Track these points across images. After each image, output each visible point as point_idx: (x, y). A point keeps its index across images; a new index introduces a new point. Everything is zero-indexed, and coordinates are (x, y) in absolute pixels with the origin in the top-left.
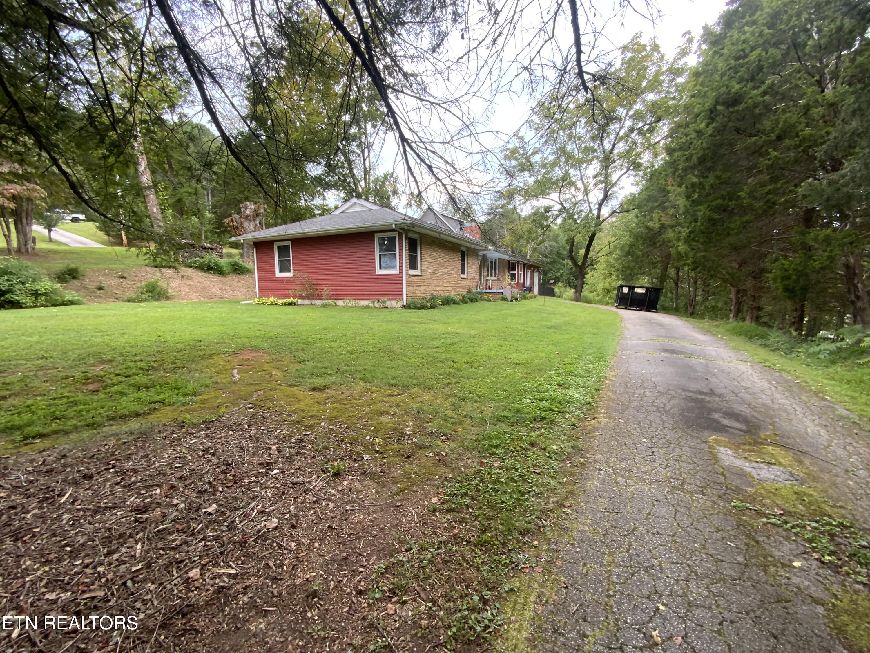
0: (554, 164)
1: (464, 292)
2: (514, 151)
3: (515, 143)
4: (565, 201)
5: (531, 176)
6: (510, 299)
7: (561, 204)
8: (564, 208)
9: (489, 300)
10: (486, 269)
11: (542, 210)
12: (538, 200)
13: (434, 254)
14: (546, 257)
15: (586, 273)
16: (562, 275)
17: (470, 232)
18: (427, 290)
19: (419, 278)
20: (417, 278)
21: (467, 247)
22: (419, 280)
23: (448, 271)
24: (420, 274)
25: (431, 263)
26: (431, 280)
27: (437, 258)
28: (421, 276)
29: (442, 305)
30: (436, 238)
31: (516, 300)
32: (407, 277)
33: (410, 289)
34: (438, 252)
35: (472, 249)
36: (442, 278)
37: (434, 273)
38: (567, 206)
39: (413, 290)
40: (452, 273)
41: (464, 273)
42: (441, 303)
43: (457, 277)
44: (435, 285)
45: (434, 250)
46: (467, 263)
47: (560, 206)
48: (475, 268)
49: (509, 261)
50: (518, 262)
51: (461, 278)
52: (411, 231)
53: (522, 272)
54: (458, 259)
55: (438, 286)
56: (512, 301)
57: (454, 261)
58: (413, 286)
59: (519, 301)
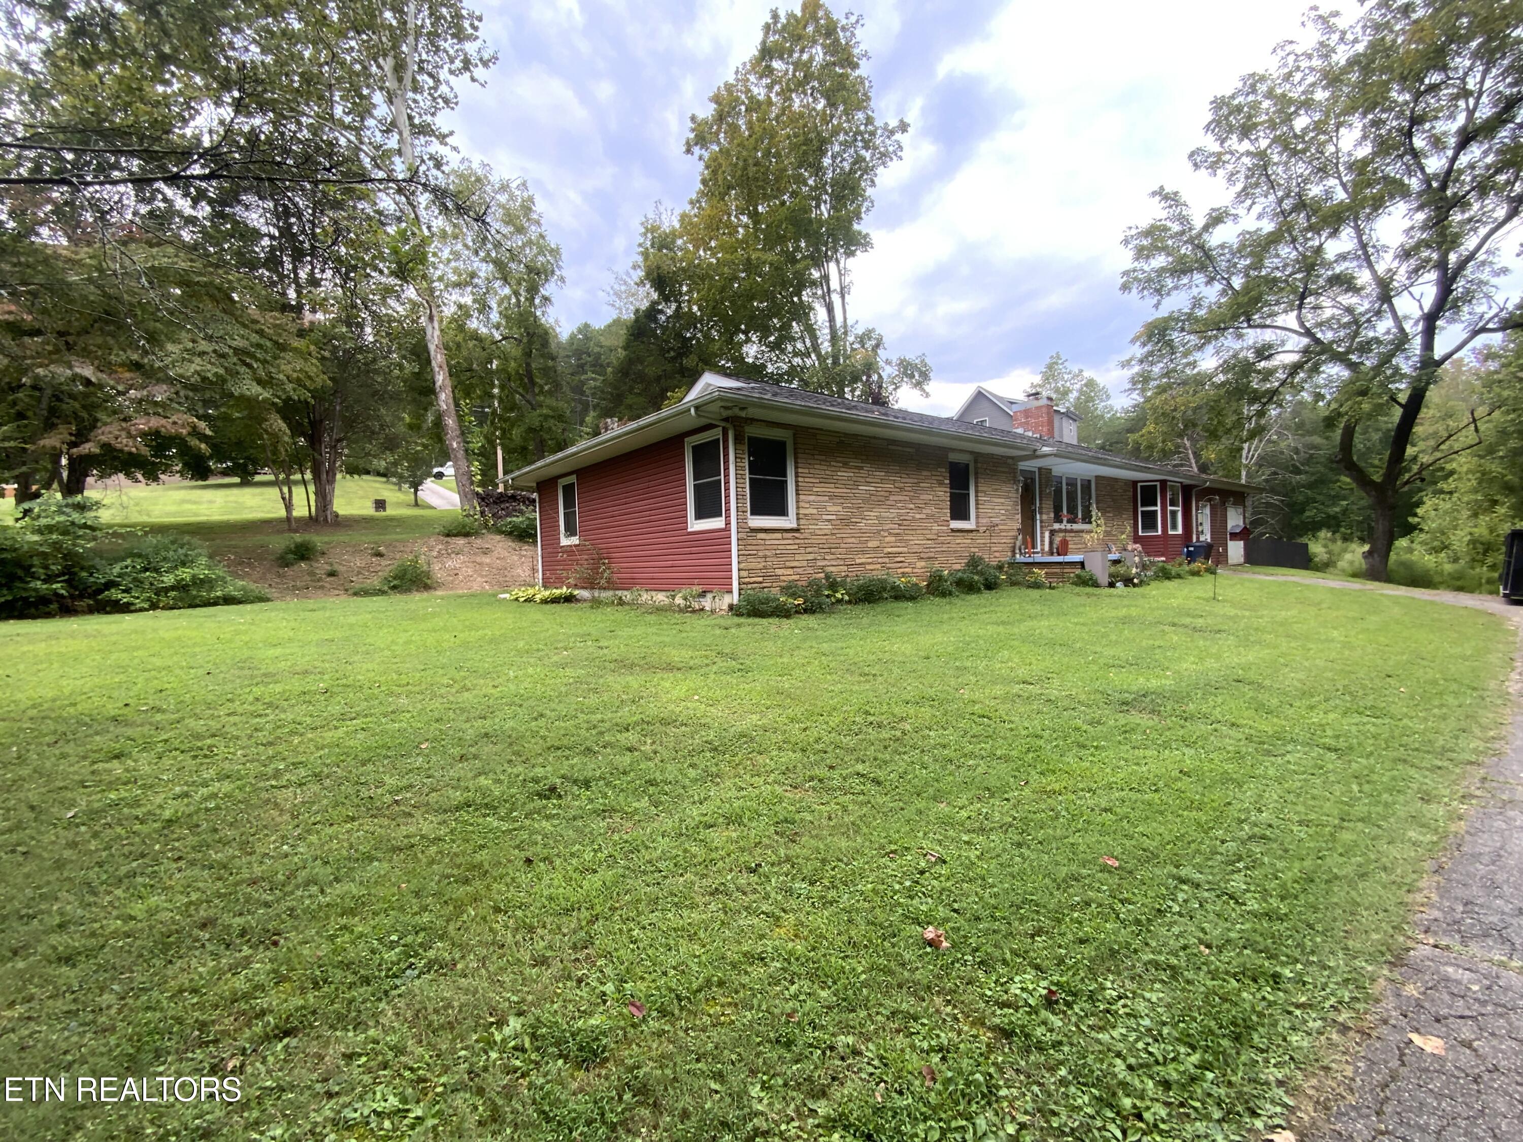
0: (1274, 239)
1: (959, 565)
2: (1155, 232)
3: (1157, 212)
4: (1320, 325)
5: (1210, 281)
6: (1104, 579)
7: (1308, 333)
8: (1318, 341)
9: (1037, 586)
10: (1049, 504)
11: (1251, 356)
12: (1240, 336)
13: (843, 474)
14: (1297, 471)
15: (1419, 503)
16: (1345, 511)
17: (1027, 423)
18: (820, 563)
19: (786, 535)
20: (779, 535)
21: (971, 453)
22: (788, 540)
23: (899, 515)
24: (794, 525)
25: (832, 497)
26: (832, 539)
27: (856, 485)
28: (797, 530)
29: (849, 602)
30: (846, 435)
31: (1128, 581)
32: (741, 535)
33: (754, 564)
34: (861, 468)
35: (991, 456)
36: (879, 532)
37: (845, 522)
38: (1326, 336)
39: (765, 568)
40: (914, 519)
41: (965, 517)
42: (846, 598)
43: (936, 528)
44: (849, 551)
45: (845, 465)
46: (977, 492)
47: (1305, 341)
48: (1007, 502)
49: (1135, 483)
50: (1163, 483)
51: (953, 530)
52: (752, 421)
53: (1179, 509)
54: (941, 483)
55: (863, 552)
56: (1112, 585)
57: (923, 488)
58: (765, 557)
59: (1135, 585)
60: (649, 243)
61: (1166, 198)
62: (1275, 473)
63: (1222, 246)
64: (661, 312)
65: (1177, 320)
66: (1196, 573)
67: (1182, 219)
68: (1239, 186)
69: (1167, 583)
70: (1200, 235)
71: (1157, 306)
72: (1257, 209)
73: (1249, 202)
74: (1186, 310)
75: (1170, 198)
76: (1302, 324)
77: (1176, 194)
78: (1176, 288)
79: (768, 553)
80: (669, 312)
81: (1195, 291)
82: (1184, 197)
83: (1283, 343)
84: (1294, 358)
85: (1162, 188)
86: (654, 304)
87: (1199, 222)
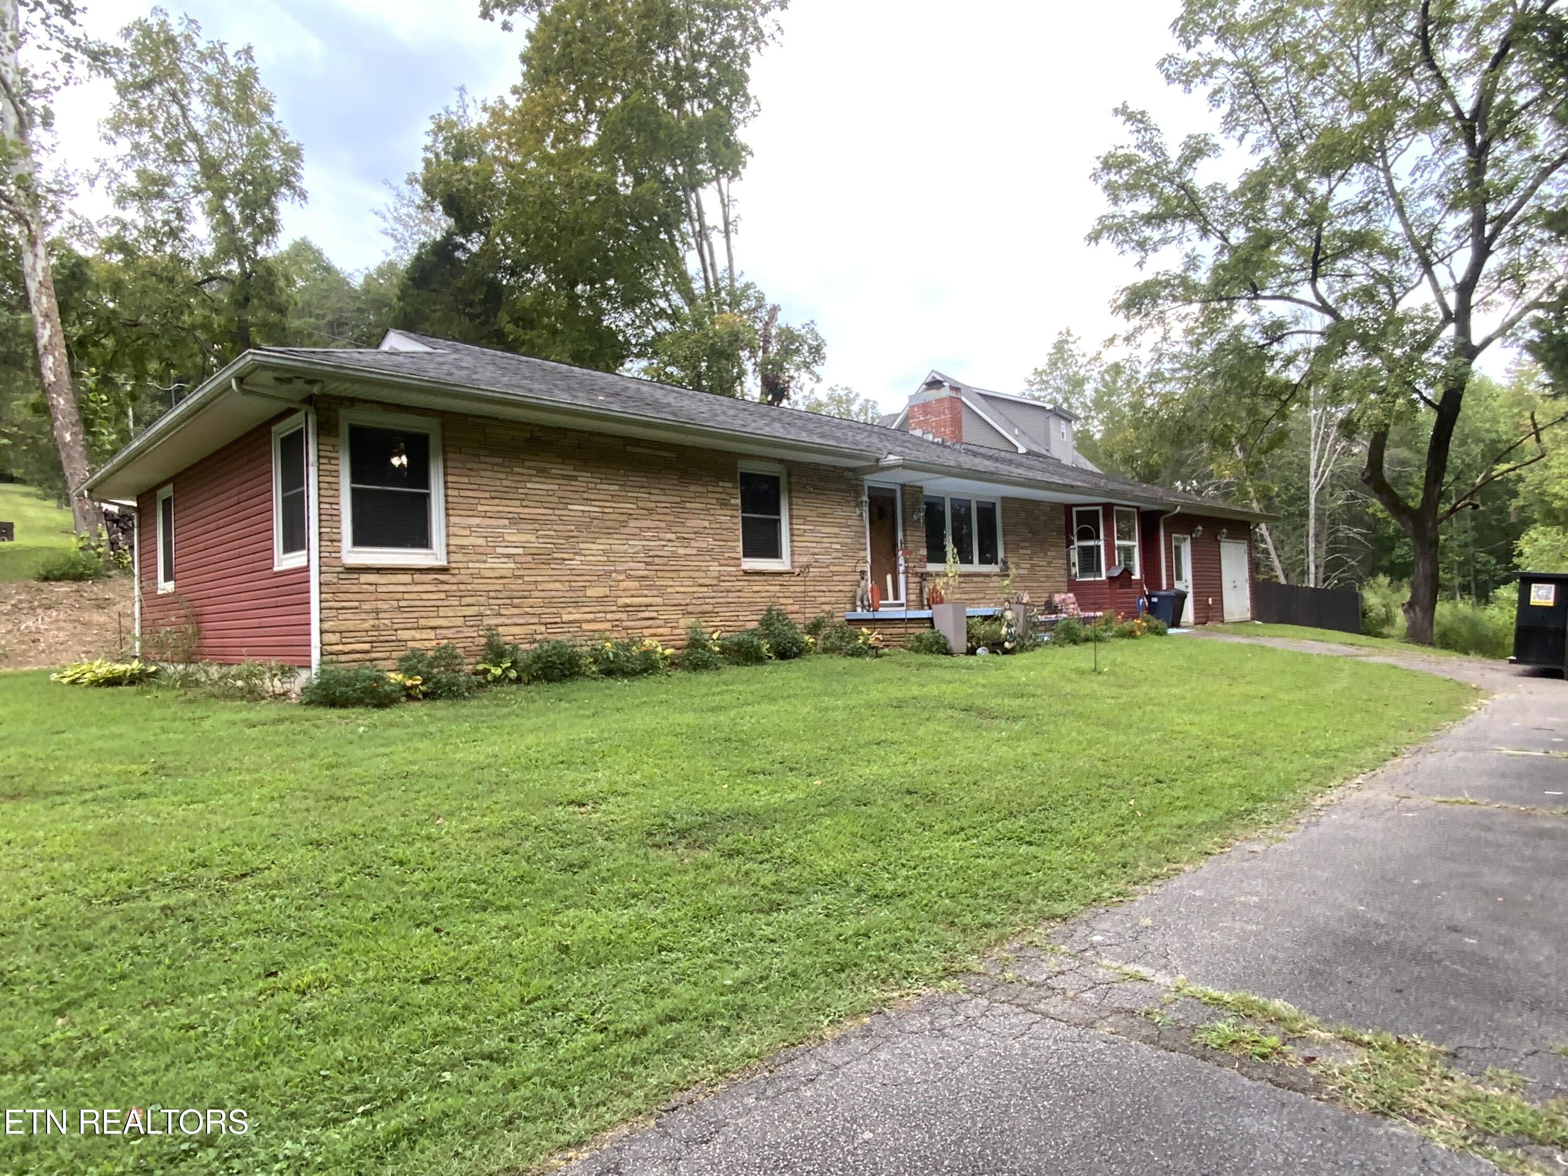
7: (1327, 308)
8: (1340, 320)
13: (539, 486)
17: (925, 422)
18: (487, 621)
19: (418, 577)
20: (406, 578)
21: (781, 461)
22: (425, 586)
23: (647, 549)
24: (443, 562)
25: (515, 521)
26: (517, 585)
27: (564, 503)
28: (443, 570)
29: (518, 680)
30: (543, 428)
31: (996, 646)
32: (326, 578)
33: (351, 622)
34: (575, 478)
35: (816, 467)
36: (608, 574)
37: (541, 558)
38: (1349, 312)
39: (375, 628)
40: (675, 556)
41: (774, 552)
42: (513, 674)
43: (715, 568)
44: (549, 602)
45: (543, 473)
46: (791, 517)
47: (1328, 320)
48: (845, 532)
49: (1068, 508)
50: (1108, 508)
51: (746, 573)
52: (353, 401)
53: (1135, 543)
54: (724, 504)
55: (577, 604)
56: (972, 651)
57: (692, 511)
58: (377, 611)
59: (1006, 652)
60: (440, 147)
61: (1131, 117)
62: (1353, 497)
63: (1213, 187)
64: (462, 247)
65: (1167, 284)
66: (1131, 634)
67: (1157, 150)
68: (1225, 109)
69: (1071, 649)
70: (1179, 172)
71: (1140, 264)
72: (1250, 139)
73: (1240, 130)
74: (1179, 272)
75: (1137, 119)
76: (1318, 296)
77: (1143, 113)
78: (1165, 241)
79: (382, 605)
80: (475, 248)
81: (1187, 247)
82: (1154, 119)
83: (1297, 321)
84: (1316, 341)
85: (1125, 107)
86: (449, 235)
87: (1174, 153)
